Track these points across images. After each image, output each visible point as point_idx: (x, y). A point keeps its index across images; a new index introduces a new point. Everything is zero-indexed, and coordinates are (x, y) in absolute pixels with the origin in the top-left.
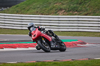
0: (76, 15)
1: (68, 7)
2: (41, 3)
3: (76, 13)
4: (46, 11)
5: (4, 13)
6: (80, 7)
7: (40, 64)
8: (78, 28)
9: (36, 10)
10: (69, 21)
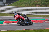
0: (44, 7)
1: (41, 3)
2: (28, 1)
3: (45, 6)
4: (30, 5)
5: (10, 6)
6: (47, 3)
7: (27, 31)
8: (46, 14)
9: (25, 5)
10: (41, 10)
